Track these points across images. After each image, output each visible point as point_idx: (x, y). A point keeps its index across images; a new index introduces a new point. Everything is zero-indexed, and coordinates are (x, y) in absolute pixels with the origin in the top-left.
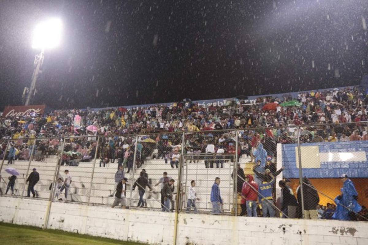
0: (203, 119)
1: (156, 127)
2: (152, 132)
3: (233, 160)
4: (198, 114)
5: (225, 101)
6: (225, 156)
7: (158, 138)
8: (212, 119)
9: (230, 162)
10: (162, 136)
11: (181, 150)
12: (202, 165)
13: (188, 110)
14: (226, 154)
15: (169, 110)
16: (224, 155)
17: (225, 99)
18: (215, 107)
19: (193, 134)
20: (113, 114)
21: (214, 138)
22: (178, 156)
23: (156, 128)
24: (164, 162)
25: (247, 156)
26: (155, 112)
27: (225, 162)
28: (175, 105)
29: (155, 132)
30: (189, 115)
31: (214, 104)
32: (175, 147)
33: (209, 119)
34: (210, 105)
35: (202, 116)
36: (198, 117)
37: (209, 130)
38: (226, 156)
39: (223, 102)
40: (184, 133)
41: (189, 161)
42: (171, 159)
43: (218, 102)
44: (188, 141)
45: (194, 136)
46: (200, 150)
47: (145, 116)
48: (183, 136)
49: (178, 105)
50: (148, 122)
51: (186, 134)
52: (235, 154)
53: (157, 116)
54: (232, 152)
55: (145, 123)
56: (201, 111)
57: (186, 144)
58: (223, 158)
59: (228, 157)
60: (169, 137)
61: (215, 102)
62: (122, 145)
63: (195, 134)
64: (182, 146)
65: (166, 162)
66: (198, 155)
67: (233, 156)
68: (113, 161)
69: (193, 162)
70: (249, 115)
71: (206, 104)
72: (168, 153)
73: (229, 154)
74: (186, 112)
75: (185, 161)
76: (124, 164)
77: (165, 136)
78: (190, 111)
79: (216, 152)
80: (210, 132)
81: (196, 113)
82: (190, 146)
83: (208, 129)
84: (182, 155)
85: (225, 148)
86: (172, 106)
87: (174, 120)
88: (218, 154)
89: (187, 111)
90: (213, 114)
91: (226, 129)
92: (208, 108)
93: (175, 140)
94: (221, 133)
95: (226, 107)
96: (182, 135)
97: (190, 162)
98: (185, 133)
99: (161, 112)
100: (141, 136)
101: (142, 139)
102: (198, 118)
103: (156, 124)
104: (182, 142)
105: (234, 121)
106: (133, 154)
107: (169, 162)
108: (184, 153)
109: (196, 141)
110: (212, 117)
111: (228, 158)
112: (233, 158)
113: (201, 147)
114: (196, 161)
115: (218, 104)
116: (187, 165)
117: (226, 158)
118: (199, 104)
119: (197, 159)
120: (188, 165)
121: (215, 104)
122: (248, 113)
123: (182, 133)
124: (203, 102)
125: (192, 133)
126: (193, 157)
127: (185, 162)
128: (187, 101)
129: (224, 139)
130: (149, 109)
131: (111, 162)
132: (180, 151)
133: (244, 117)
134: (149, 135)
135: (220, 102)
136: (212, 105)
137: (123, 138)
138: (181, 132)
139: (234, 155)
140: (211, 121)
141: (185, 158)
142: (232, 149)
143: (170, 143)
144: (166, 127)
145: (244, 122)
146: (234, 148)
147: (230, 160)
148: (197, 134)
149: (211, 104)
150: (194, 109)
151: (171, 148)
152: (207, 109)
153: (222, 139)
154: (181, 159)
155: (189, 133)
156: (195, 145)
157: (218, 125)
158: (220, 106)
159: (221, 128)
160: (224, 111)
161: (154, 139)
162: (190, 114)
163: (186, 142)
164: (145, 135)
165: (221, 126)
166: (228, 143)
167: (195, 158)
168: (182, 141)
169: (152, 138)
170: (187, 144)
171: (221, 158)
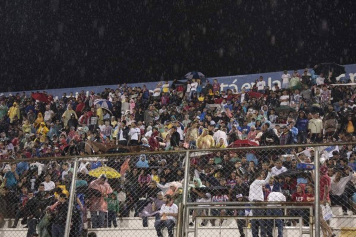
0: (232, 120)
1: (122, 138)
2: (111, 151)
3: (308, 220)
4: (221, 108)
5: (286, 77)
6: (288, 210)
7: (125, 166)
8: (254, 120)
9: (300, 225)
10: (136, 160)
11: (182, 195)
12: (231, 231)
13: (196, 98)
14: (291, 205)
15: (152, 99)
16: (286, 208)
17: (286, 74)
18: (261, 91)
19: (209, 155)
20: (16, 109)
21: (260, 164)
22: (175, 208)
23: (121, 143)
24: (141, 222)
25: (345, 210)
26: (120, 103)
27: (289, 225)
28: (165, 87)
29: (118, 152)
30: (199, 112)
31: (259, 83)
32: (167, 188)
33: (248, 121)
34: (249, 86)
35: (229, 113)
36: (220, 116)
37: (250, 146)
38: (292, 210)
39: (282, 81)
40: (188, 153)
41: (200, 221)
42: (157, 216)
43: (270, 79)
44: (196, 173)
45: (211, 160)
46: (227, 194)
47: (94, 115)
48: (186, 160)
49: (173, 87)
50: (102, 128)
51: (192, 155)
52: (313, 205)
53: (122, 112)
54: (305, 199)
55: (93, 129)
56: (229, 102)
57: (192, 179)
58: (283, 216)
59: (294, 213)
60: (152, 164)
61: (261, 79)
62: (38, 183)
63: (214, 155)
64: (183, 183)
65: (145, 224)
66: (222, 207)
67: (309, 210)
68: (13, 223)
69: (209, 225)
70: (346, 110)
71: (239, 85)
72: (151, 202)
73: (298, 204)
74: (191, 103)
75: (191, 220)
76: (42, 229)
77: (143, 161)
78: (201, 102)
79: (266, 198)
80: (250, 151)
81: (218, 106)
82: (202, 186)
83: (245, 143)
84: (183, 207)
85: (287, 192)
86: (159, 89)
87: (163, 123)
88: (270, 203)
89: (195, 100)
90: (257, 107)
91: (288, 143)
92: (243, 95)
93: (167, 171)
94: (278, 154)
95: (290, 91)
96: (183, 158)
97: (203, 224)
98: (191, 152)
99: (133, 105)
100: (85, 162)
101: (89, 168)
102: (222, 118)
103: (122, 132)
104: (183, 175)
105: (307, 124)
106: (66, 204)
107: (152, 222)
108: (188, 201)
109: (216, 171)
110: (254, 116)
111: (296, 215)
112: (309, 215)
113: (229, 187)
114: (217, 222)
115: (270, 85)
116: (195, 231)
117: (290, 215)
118: (223, 86)
119: (220, 216)
120: (199, 231)
121: (261, 86)
122: (345, 105)
123: (185, 152)
124: (234, 79)
125: (207, 153)
126: (209, 211)
127: (191, 224)
128: (196, 77)
129: (284, 169)
130: (106, 96)
131: (10, 226)
132: (178, 197)
133: (332, 116)
134: (107, 157)
135: (272, 80)
136: (255, 86)
137: (40, 167)
138: (182, 150)
139: (311, 208)
140: (252, 125)
141: (191, 214)
142: (305, 193)
143: (155, 178)
144: (144, 139)
145: (334, 127)
146: (310, 189)
147: (301, 220)
148: (219, 154)
149: (253, 84)
150: (210, 97)
151: (159, 190)
152: (240, 96)
153: (279, 168)
154: (181, 216)
155: (199, 154)
156: (215, 182)
157: (269, 134)
158: (274, 89)
159: (277, 141)
160: (283, 101)
161: (117, 167)
162: (202, 109)
163: (192, 175)
164: (95, 159)
165: (276, 137)
166: (294, 177)
167: (215, 213)
168: (183, 171)
169: (111, 164)
170: (194, 179)
171: (278, 215)
